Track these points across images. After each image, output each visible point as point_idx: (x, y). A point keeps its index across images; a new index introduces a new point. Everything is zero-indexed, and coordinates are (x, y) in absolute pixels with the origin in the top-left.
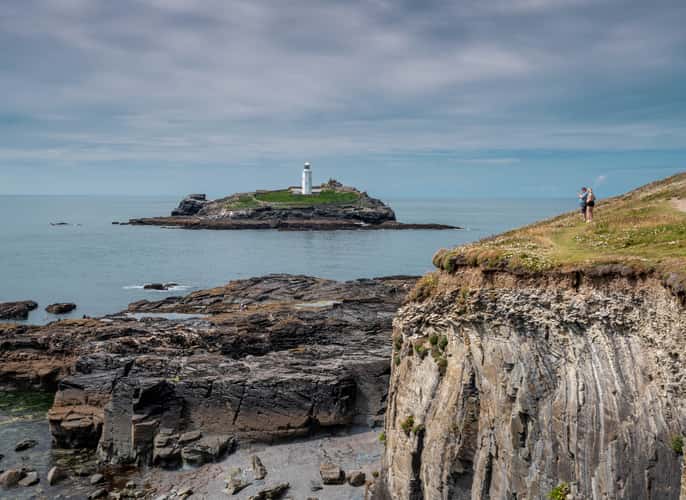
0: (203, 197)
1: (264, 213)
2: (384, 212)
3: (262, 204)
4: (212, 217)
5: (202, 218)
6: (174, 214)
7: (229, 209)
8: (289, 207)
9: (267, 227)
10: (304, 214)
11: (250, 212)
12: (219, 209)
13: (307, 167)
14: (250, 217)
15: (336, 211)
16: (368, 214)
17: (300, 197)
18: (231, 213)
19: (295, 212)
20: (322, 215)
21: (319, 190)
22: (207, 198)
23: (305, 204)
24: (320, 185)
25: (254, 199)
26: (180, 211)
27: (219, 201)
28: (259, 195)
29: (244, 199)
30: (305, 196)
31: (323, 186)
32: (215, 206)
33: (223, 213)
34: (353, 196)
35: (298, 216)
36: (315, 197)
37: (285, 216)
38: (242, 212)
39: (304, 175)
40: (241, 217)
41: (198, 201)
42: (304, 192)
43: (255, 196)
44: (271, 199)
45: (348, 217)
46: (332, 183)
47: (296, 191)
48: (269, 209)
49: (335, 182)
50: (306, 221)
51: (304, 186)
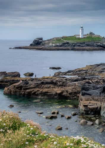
0: (41, 39)
1: (66, 45)
3: (65, 41)
4: (46, 46)
5: (43, 46)
6: (31, 45)
7: (53, 43)
8: (75, 42)
9: (68, 50)
10: (81, 45)
11: (61, 44)
12: (49, 43)
13: (82, 27)
14: (61, 46)
15: (93, 44)
17: (79, 39)
18: (54, 45)
19: (78, 44)
20: (88, 45)
21: (86, 36)
22: (43, 39)
23: (82, 41)
24: (86, 34)
25: (62, 40)
26: (33, 44)
28: (64, 38)
29: (58, 39)
31: (87, 35)
33: (50, 44)
34: (99, 38)
35: (79, 46)
36: (85, 39)
37: (74, 46)
38: (59, 44)
39: (80, 30)
40: (57, 46)
42: (80, 37)
43: (62, 38)
44: (69, 39)
45: (98, 46)
47: (77, 37)
48: (68, 43)
49: (92, 33)
50: (82, 48)
51: (80, 34)
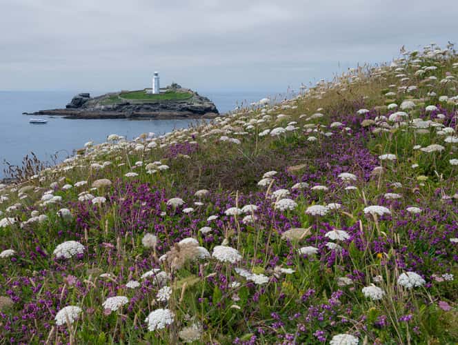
0: (88, 95)
1: (124, 107)
2: (208, 106)
3: (124, 100)
4: (90, 109)
5: (82, 110)
6: (68, 107)
7: (102, 104)
8: (141, 103)
9: (124, 117)
10: (152, 108)
11: (115, 106)
12: (95, 104)
13: (156, 75)
14: (115, 110)
15: (175, 106)
16: (197, 108)
17: (151, 95)
18: (103, 107)
19: (146, 106)
20: (164, 108)
21: (165, 91)
22: (91, 95)
23: (153, 101)
24: (166, 87)
25: (119, 98)
26: (72, 105)
27: (96, 98)
28: (123, 94)
29: (113, 97)
30: (154, 95)
31: (168, 88)
32: (93, 101)
33: (98, 106)
34: (188, 95)
35: (147, 109)
36: (161, 95)
37: (139, 109)
38: (111, 106)
39: (154, 80)
40: (109, 109)
41: (85, 98)
42: (154, 92)
43: (120, 94)
44: (130, 97)
45: (183, 109)
46: (174, 85)
47: (148, 91)
48: (128, 104)
49: (176, 84)
50: (153, 113)
51: (154, 87)
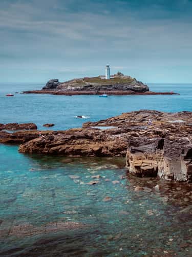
0: (57, 81)
1: (89, 88)
2: (144, 87)
3: (87, 84)
4: (64, 90)
5: (59, 90)
6: (44, 88)
7: (72, 86)
8: (100, 85)
9: (92, 94)
10: (108, 88)
11: (82, 87)
12: (67, 86)
13: (108, 66)
14: (82, 90)
15: (123, 87)
16: (137, 88)
17: (105, 80)
18: (73, 88)
19: (104, 87)
20: (116, 88)
21: (113, 77)
22: (59, 81)
23: (108, 84)
24: (113, 75)
25: (84, 82)
26: (47, 87)
27: (66, 83)
28: (86, 79)
29: (79, 82)
30: (108, 80)
31: (115, 75)
33: (69, 88)
34: (129, 80)
35: (105, 89)
36: (112, 80)
37: (99, 89)
38: (78, 87)
40: (78, 89)
41: (55, 83)
42: (106, 78)
43: (84, 80)
44: (92, 82)
45: (128, 89)
47: (102, 78)
48: (91, 86)
49: (120, 73)
50: (109, 92)
51: (106, 75)
